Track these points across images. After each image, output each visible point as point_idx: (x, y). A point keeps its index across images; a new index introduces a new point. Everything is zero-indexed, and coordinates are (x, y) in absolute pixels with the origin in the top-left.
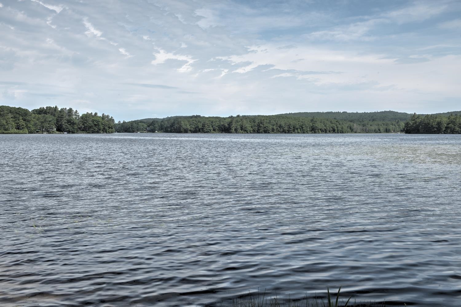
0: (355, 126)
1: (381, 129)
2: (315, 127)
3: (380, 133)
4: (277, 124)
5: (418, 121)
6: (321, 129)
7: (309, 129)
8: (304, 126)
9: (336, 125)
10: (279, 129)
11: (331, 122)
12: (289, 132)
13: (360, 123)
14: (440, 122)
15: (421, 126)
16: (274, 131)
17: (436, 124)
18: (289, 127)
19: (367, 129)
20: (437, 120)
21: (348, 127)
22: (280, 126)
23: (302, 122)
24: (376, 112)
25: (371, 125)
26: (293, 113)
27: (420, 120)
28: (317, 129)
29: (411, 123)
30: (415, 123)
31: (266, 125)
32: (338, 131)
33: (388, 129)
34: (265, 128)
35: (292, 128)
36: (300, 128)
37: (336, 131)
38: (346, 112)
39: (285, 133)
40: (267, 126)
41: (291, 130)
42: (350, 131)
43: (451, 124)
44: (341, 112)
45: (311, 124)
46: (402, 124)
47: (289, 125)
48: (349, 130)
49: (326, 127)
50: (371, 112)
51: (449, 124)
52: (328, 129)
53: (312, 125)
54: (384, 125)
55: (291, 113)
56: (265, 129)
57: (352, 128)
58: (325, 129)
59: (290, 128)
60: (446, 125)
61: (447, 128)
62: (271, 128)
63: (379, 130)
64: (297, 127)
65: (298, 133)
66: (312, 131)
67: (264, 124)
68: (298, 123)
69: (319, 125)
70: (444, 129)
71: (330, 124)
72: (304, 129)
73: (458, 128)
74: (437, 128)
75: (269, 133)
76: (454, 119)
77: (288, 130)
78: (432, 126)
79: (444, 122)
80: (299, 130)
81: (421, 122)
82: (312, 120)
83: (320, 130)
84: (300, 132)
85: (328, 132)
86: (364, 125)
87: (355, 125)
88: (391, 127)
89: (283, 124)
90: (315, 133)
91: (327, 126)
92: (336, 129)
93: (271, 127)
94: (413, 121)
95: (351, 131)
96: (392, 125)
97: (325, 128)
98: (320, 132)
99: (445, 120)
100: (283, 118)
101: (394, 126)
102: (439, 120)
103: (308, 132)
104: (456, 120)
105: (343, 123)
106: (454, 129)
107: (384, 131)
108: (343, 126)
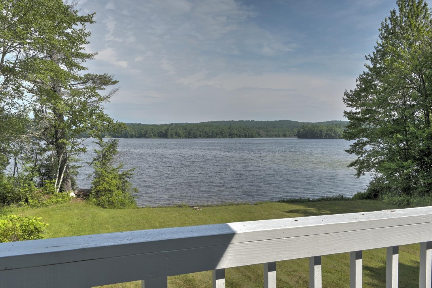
0: (261, 132)
1: (280, 134)
2: (232, 133)
3: (280, 137)
4: (203, 131)
5: (307, 129)
6: (236, 135)
7: (227, 135)
8: (224, 133)
9: (248, 132)
10: (205, 135)
11: (244, 129)
12: (212, 137)
13: (265, 130)
14: (322, 130)
15: (308, 133)
16: (201, 137)
17: (319, 131)
18: (213, 133)
19: (270, 134)
20: (319, 128)
21: (256, 133)
22: (206, 133)
23: (222, 129)
24: (276, 120)
25: (273, 131)
26: (213, 121)
27: (308, 128)
28: (233, 135)
29: (302, 131)
30: (305, 130)
31: (195, 132)
32: (249, 136)
33: (285, 134)
34: (194, 134)
35: (215, 134)
36: (221, 134)
37: (248, 136)
38: (254, 121)
39: (210, 138)
40: (196, 133)
41: (214, 135)
42: (258, 135)
43: (329, 132)
44: (250, 121)
45: (229, 130)
46: (296, 131)
47: (212, 132)
48: (257, 135)
49: (240, 133)
50: (272, 121)
51: (328, 131)
52: (242, 134)
53: (229, 132)
54: (282, 131)
55: (212, 121)
56: (194, 135)
57: (259, 134)
58: (239, 135)
59: (213, 134)
60: (325, 132)
61: (326, 134)
62: (198, 134)
63: (279, 135)
64: (218, 133)
65: (220, 138)
66: (229, 136)
67: (193, 131)
68: (219, 130)
69: (235, 132)
70: (324, 135)
71: (243, 131)
72: (224, 134)
73: (333, 134)
74: (319, 134)
75: (197, 138)
76: (331, 127)
77: (211, 136)
78: (316, 132)
79: (324, 130)
80: (220, 135)
81: (308, 130)
82: (229, 128)
83: (235, 135)
84: (221, 137)
85: (241, 137)
86: (268, 131)
87: (261, 131)
88: (287, 133)
89: (207, 130)
90: (232, 137)
91: (241, 132)
92: (247, 134)
93: (199, 133)
94: (303, 129)
95: (259, 136)
96: (288, 132)
97: (240, 134)
98: (236, 137)
99: (325, 128)
100: (208, 126)
101: (289, 132)
102: (321, 128)
103: (227, 137)
104: (332, 128)
105: (252, 130)
106: (331, 135)
107: (282, 136)
108: (253, 132)
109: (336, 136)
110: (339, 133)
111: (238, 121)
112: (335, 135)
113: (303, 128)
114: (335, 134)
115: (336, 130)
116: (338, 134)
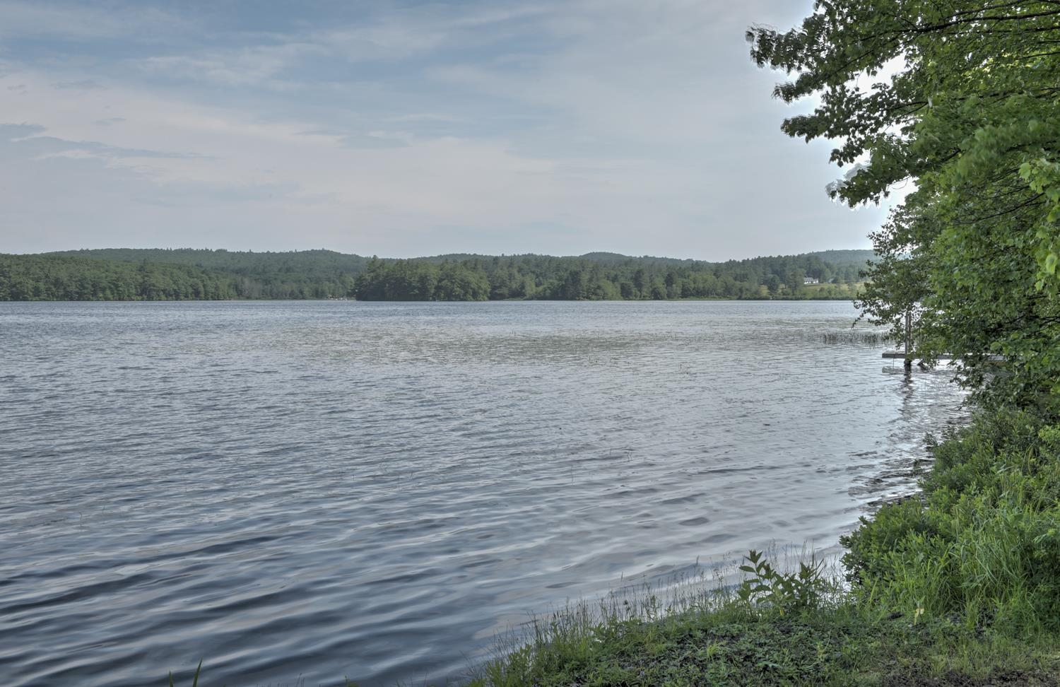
0: (247, 283)
1: (306, 291)
2: (150, 285)
3: (304, 298)
4: (47, 276)
5: (383, 272)
6: (164, 291)
7: (134, 291)
8: (120, 283)
9: (203, 281)
10: (54, 289)
11: (189, 273)
12: (81, 297)
13: (258, 277)
14: (426, 276)
15: (387, 285)
16: (38, 296)
17: (417, 279)
18: (82, 285)
19: (275, 290)
20: (419, 271)
21: (229, 286)
22: (57, 283)
23: (116, 273)
24: (294, 251)
25: (283, 282)
26: (90, 249)
27: (387, 270)
28: (154, 290)
29: (368, 277)
30: (377, 277)
31: (15, 279)
32: (206, 294)
33: (320, 290)
34: (14, 286)
35: (90, 287)
36: (110, 288)
37: (202, 295)
38: (225, 251)
39: (72, 299)
40: (20, 283)
41: (86, 291)
42: (236, 294)
43: (446, 281)
44: (214, 250)
45: (139, 277)
46: (350, 280)
47: (80, 281)
48: (232, 292)
49: (178, 286)
50: (282, 251)
51: (444, 280)
52: (183, 289)
53: (141, 281)
54: (311, 281)
55: (84, 249)
56: (14, 289)
57: (240, 288)
58: (175, 290)
59: (84, 288)
60: (436, 283)
61: (438, 288)
62: (30, 287)
63: (301, 292)
64: (102, 285)
65: (107, 299)
66: (141, 295)
67: (10, 277)
68: (104, 275)
69: (159, 280)
70: (433, 291)
71: (188, 278)
72: (121, 289)
73: (458, 289)
74: (419, 289)
75: (25, 299)
76: (451, 269)
77: (77, 293)
78: (410, 283)
79: (432, 276)
80: (108, 292)
81: (387, 276)
82: (141, 269)
83: (162, 293)
84: (111, 296)
85: (182, 298)
86: (267, 282)
87: (246, 281)
88: (327, 286)
89: (63, 275)
90: (150, 298)
91: (181, 282)
92: (202, 289)
93: (30, 284)
94: (372, 274)
95: (238, 295)
96: (327, 283)
97: (176, 288)
98: (163, 297)
99: (434, 273)
100: (64, 261)
101: (332, 285)
102: (423, 271)
103: (133, 298)
104: (454, 272)
105: (217, 277)
106: (452, 291)
107: (312, 295)
108: (219, 283)
109: (465, 295)
110: (472, 286)
111: (176, 251)
112: (463, 292)
113: (373, 272)
114: (462, 287)
115: (466, 276)
116: (471, 288)
